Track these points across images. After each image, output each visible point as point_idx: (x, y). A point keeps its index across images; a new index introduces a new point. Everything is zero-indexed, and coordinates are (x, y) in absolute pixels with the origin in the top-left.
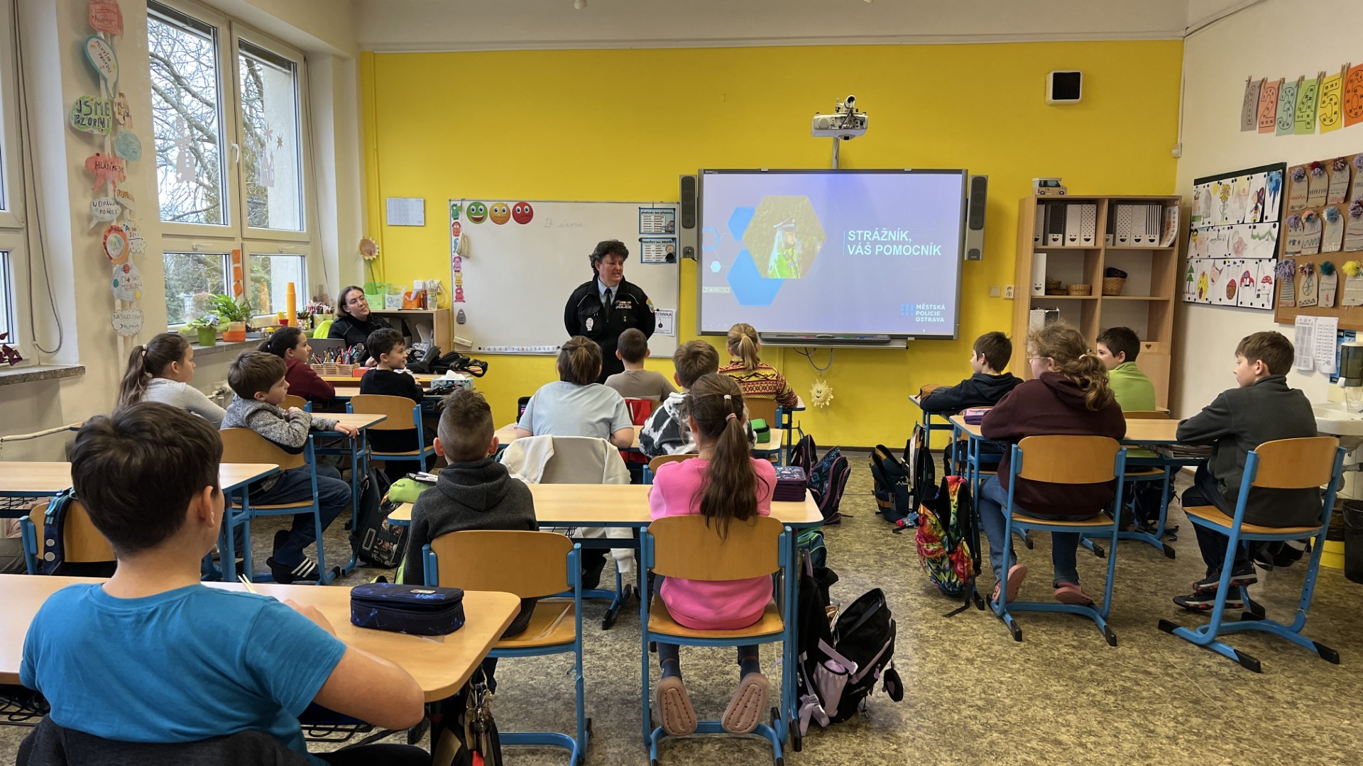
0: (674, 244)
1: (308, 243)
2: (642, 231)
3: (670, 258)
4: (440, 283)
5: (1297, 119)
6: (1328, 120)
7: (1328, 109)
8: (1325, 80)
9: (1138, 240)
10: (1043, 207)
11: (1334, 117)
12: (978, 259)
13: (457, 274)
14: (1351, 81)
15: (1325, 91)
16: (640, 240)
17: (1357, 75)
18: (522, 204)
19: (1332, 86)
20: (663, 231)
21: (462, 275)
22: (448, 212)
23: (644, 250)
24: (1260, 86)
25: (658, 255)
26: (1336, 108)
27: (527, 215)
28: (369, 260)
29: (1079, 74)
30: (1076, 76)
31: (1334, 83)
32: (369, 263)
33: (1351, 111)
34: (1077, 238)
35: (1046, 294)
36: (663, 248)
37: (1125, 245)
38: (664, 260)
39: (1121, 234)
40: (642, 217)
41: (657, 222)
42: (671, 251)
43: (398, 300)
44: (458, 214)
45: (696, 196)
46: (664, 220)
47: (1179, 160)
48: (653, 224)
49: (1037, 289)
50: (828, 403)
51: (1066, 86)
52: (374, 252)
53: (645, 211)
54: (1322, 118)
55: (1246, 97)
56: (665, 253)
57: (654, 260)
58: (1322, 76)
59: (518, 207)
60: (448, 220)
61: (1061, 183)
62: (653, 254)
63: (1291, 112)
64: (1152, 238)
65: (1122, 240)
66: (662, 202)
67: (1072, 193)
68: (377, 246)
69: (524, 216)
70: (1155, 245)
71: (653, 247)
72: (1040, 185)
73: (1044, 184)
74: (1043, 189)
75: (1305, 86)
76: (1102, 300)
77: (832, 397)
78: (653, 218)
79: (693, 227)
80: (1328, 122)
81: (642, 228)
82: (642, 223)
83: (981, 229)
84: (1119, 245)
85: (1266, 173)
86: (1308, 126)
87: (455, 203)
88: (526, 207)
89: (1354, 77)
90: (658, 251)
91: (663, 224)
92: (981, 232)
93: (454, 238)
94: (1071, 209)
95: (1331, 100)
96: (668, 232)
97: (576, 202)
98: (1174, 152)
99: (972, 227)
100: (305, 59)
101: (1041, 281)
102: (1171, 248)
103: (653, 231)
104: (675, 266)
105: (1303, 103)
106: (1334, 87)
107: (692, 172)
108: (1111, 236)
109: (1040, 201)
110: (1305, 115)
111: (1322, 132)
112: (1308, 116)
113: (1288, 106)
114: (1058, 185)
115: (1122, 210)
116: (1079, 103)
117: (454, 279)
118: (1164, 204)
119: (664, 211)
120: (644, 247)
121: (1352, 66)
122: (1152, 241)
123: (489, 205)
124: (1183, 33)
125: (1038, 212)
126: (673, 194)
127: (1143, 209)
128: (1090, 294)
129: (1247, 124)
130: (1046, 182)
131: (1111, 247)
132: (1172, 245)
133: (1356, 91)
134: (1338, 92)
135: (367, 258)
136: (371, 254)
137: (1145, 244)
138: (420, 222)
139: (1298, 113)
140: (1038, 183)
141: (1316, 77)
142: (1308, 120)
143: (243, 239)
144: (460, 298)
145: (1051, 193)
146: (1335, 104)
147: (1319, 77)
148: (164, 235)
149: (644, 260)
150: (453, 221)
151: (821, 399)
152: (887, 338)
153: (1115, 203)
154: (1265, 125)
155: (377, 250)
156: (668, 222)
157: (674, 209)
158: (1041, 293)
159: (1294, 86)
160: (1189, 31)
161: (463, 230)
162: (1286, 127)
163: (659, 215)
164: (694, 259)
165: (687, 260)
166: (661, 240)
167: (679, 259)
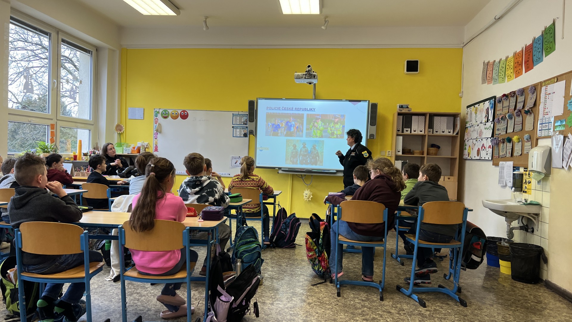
0: (247, 129)
1: (93, 125)
2: (234, 123)
3: (245, 135)
4: (149, 143)
5: (499, 77)
6: (509, 76)
7: (509, 72)
8: (508, 59)
9: (443, 132)
10: (401, 117)
11: (511, 75)
12: (374, 138)
13: (156, 140)
14: (517, 58)
15: (508, 64)
16: (233, 127)
17: (518, 56)
18: (184, 111)
19: (510, 61)
20: (243, 124)
21: (158, 140)
22: (153, 114)
23: (234, 131)
24: (487, 64)
25: (240, 134)
26: (512, 71)
27: (186, 116)
28: (119, 133)
29: (417, 61)
30: (417, 62)
31: (511, 60)
32: (120, 134)
33: (517, 71)
34: (417, 130)
35: (403, 154)
36: (242, 131)
37: (438, 134)
38: (242, 136)
39: (436, 129)
40: (234, 118)
41: (240, 120)
42: (246, 132)
43: (129, 150)
44: (157, 115)
45: (255, 109)
46: (243, 119)
47: (462, 99)
48: (238, 120)
49: (399, 151)
50: (310, 199)
51: (412, 66)
52: (122, 130)
53: (235, 115)
54: (507, 75)
55: (483, 69)
56: (243, 133)
57: (238, 136)
58: (507, 58)
59: (182, 112)
60: (153, 117)
61: (409, 107)
62: (238, 133)
63: (497, 74)
64: (450, 131)
65: (436, 132)
66: (242, 112)
67: (414, 110)
68: (123, 128)
69: (184, 116)
70: (451, 134)
71: (238, 130)
72: (400, 107)
73: (401, 107)
74: (401, 109)
75: (502, 62)
76: (427, 157)
77: (312, 197)
78: (238, 118)
79: (253, 121)
80: (509, 77)
81: (234, 122)
82: (234, 120)
83: (375, 125)
84: (435, 133)
85: (489, 101)
86: (503, 80)
87: (156, 110)
88: (186, 112)
89: (517, 57)
90: (240, 132)
91: (243, 121)
92: (375, 127)
93: (155, 125)
94: (414, 118)
95: (510, 67)
96: (244, 124)
97: (206, 111)
98: (460, 95)
99: (371, 125)
100: (97, 50)
101: (400, 148)
102: (457, 135)
103: (238, 123)
104: (247, 138)
105: (501, 70)
106: (511, 62)
107: (253, 99)
108: (432, 130)
109: (399, 114)
110: (502, 74)
111: (508, 81)
112: (503, 75)
113: (496, 71)
114: (408, 108)
115: (436, 119)
116: (418, 74)
117: (154, 142)
118: (455, 116)
119: (243, 115)
120: (234, 130)
121: (517, 52)
122: (449, 132)
123: (170, 111)
124: (462, 45)
125: (398, 119)
126: (246, 109)
127: (445, 119)
128: (423, 155)
129: (484, 82)
130: (402, 106)
131: (431, 134)
132: (457, 134)
133: (518, 63)
134: (512, 64)
135: (118, 132)
136: (120, 131)
137: (446, 133)
138: (141, 118)
139: (500, 74)
140: (399, 106)
141: (505, 59)
142: (503, 77)
143: (57, 120)
144: (156, 150)
145: (404, 111)
146: (511, 69)
147: (506, 58)
148: (9, 114)
149: (234, 136)
150: (155, 118)
151: (307, 197)
152: (335, 171)
153: (432, 116)
154: (489, 81)
155: (123, 129)
156: (244, 120)
157: (247, 115)
158: (400, 153)
159: (498, 63)
160: (464, 44)
161: (159, 121)
162: (496, 81)
163: (241, 117)
164: (254, 135)
165: (251, 136)
166: (241, 127)
167: (248, 135)
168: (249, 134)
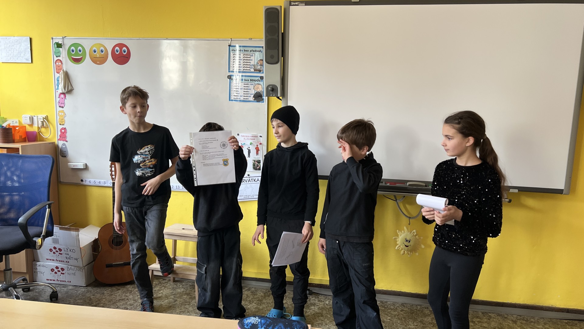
0: (262, 83)
2: (231, 70)
3: (258, 97)
4: (47, 117)
13: (61, 109)
16: (229, 77)
18: (120, 46)
20: (252, 70)
21: (66, 111)
22: (51, 50)
23: (233, 87)
25: (247, 94)
27: (125, 56)
36: (251, 87)
38: (251, 98)
40: (232, 55)
41: (246, 60)
42: (258, 90)
44: (59, 52)
46: (252, 58)
48: (241, 62)
53: (235, 49)
56: (253, 92)
57: (242, 98)
59: (117, 49)
60: (51, 58)
62: (241, 93)
66: (250, 39)
69: (122, 57)
71: (241, 85)
78: (242, 56)
79: (277, 63)
81: (231, 66)
82: (232, 61)
87: (57, 40)
88: (124, 48)
90: (246, 89)
91: (252, 63)
93: (57, 75)
96: (256, 70)
103: (242, 70)
107: (277, 3)
119: (253, 49)
120: (232, 85)
138: (27, 59)
149: (232, 98)
150: (56, 59)
151: (409, 248)
156: (256, 62)
157: (263, 47)
161: (65, 68)
163: (249, 53)
164: (278, 98)
165: (274, 99)
166: (249, 78)
167: (265, 98)
168: (268, 95)
